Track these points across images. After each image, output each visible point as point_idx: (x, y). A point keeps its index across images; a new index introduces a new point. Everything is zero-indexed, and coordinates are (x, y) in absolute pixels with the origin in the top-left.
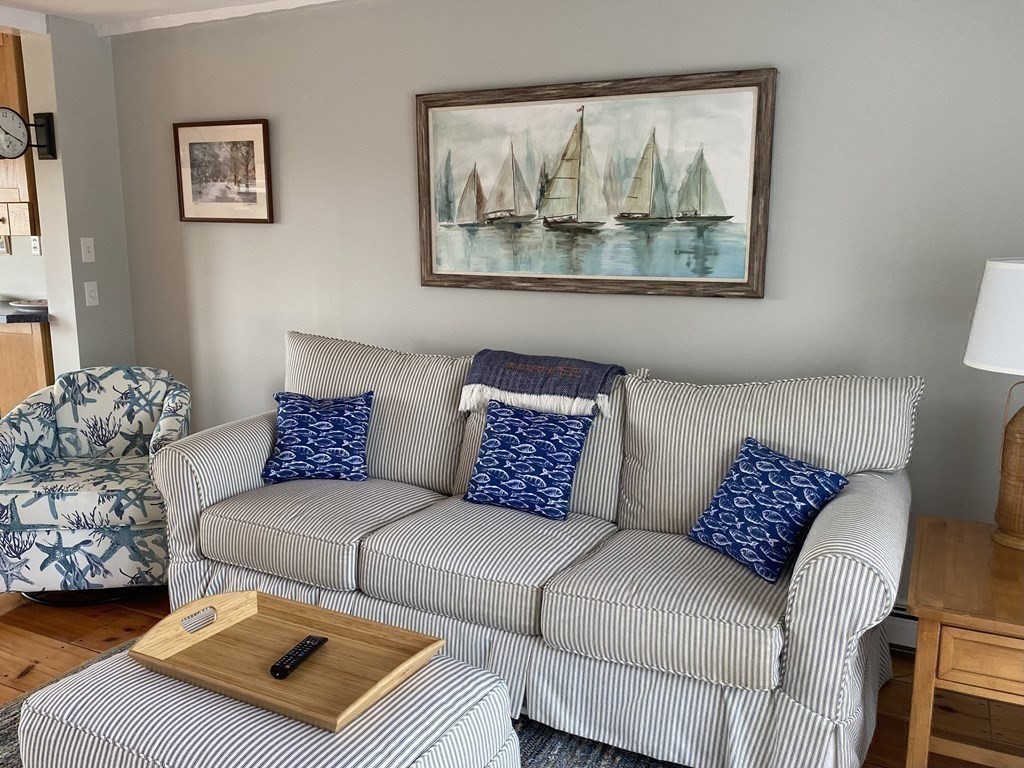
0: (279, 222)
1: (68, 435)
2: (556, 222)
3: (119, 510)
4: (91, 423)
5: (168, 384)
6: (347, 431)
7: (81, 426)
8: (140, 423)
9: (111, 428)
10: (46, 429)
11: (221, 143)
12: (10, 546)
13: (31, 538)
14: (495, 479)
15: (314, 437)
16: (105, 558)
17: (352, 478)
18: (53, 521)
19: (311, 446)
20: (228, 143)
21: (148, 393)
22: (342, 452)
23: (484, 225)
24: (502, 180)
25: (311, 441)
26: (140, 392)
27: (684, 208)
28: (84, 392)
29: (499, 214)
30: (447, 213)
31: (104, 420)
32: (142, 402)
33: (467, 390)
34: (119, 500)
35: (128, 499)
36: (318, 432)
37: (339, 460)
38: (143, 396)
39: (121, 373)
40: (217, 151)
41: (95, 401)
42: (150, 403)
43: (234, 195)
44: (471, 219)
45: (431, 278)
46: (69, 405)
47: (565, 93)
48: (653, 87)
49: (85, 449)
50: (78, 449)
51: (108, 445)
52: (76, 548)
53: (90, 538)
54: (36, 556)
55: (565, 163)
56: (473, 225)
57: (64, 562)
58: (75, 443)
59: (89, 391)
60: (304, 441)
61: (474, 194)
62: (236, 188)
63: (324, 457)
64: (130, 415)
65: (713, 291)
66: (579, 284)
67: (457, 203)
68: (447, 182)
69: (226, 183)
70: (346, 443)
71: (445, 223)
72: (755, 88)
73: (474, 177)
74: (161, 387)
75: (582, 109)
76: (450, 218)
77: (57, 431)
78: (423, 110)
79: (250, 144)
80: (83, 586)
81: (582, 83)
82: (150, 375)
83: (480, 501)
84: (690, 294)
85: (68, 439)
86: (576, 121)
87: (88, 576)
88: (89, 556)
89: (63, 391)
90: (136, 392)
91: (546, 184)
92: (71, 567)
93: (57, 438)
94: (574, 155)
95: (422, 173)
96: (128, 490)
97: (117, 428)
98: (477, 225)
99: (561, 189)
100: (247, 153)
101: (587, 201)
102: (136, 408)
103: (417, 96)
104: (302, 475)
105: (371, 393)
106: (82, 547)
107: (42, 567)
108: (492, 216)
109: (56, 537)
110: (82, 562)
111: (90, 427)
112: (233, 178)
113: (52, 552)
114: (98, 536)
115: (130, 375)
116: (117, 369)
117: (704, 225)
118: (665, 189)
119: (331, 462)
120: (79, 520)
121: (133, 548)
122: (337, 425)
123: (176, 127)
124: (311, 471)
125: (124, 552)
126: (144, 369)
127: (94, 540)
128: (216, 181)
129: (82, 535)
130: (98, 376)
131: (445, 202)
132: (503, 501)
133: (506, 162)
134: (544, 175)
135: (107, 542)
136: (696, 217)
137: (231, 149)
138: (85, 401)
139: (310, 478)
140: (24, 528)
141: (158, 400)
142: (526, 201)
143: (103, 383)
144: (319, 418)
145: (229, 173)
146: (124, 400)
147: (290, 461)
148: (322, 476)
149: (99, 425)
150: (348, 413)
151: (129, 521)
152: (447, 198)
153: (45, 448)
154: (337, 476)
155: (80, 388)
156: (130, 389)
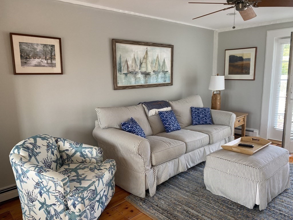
0: (65, 74)
2: (143, 72)
4: (43, 161)
7: (41, 164)
8: (56, 155)
20: (42, 44)
23: (129, 73)
24: (132, 63)
27: (162, 69)
28: (36, 150)
29: (132, 71)
30: (120, 70)
31: (47, 159)
40: (35, 47)
41: (41, 153)
43: (45, 64)
44: (126, 72)
45: (117, 88)
46: (33, 158)
47: (145, 44)
48: (159, 46)
55: (144, 59)
56: (126, 73)
61: (126, 65)
62: (46, 62)
64: (52, 153)
65: (167, 85)
66: (148, 86)
67: (123, 68)
68: (120, 62)
69: (41, 60)
71: (120, 73)
72: (171, 48)
73: (126, 61)
75: (147, 48)
76: (121, 72)
79: (53, 46)
80: (104, 208)
81: (148, 43)
84: (164, 86)
86: (146, 51)
88: (105, 195)
89: (28, 153)
90: (50, 144)
91: (141, 64)
94: (146, 58)
98: (127, 73)
99: (144, 65)
100: (52, 49)
101: (148, 68)
103: (113, 39)
108: (130, 71)
112: (44, 58)
117: (165, 72)
118: (160, 66)
123: (11, 34)
125: (110, 189)
128: (35, 58)
131: (120, 68)
133: (133, 59)
134: (140, 62)
136: (164, 71)
137: (44, 47)
138: (38, 154)
142: (137, 68)
143: (37, 144)
145: (42, 56)
146: (49, 148)
149: (46, 161)
152: (120, 67)
155: (33, 150)
156: (48, 143)
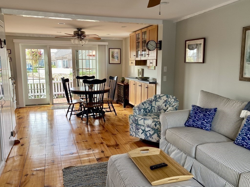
0: (205, 63)
1: (153, 108)
3: (156, 125)
4: (158, 106)
5: (175, 100)
6: (206, 117)
7: (156, 106)
8: (167, 107)
9: (161, 108)
10: (149, 106)
11: (194, 44)
12: (137, 128)
13: (140, 127)
14: (243, 139)
15: (198, 117)
16: (153, 135)
17: (206, 130)
18: (144, 125)
19: (197, 119)
20: (196, 44)
21: (170, 101)
22: (204, 122)
25: (197, 118)
26: (168, 101)
28: (158, 99)
30: (249, 60)
31: (160, 106)
32: (168, 103)
33: (243, 111)
34: (156, 123)
35: (158, 123)
36: (199, 116)
37: (203, 124)
38: (169, 102)
39: (166, 96)
40: (193, 46)
41: (159, 101)
42: (170, 103)
45: (242, 78)
46: (154, 101)
49: (156, 111)
50: (155, 111)
51: (160, 111)
52: (148, 131)
53: (150, 130)
54: (141, 131)
57: (145, 133)
58: (154, 110)
59: (159, 99)
60: (195, 118)
63: (199, 123)
64: (166, 105)
70: (206, 120)
71: (248, 63)
74: (173, 100)
77: (152, 107)
78: (245, 31)
79: (200, 44)
80: (148, 140)
82: (171, 97)
83: (238, 144)
85: (153, 109)
87: (149, 138)
88: (150, 133)
89: (154, 98)
90: (167, 101)
92: (146, 135)
93: (151, 108)
95: (243, 49)
96: (158, 121)
97: (163, 108)
102: (167, 104)
103: (243, 28)
104: (193, 126)
105: (217, 108)
106: (149, 131)
107: (142, 134)
109: (144, 128)
110: (148, 135)
111: (157, 107)
113: (144, 131)
114: (152, 130)
115: (167, 97)
116: (165, 95)
119: (201, 124)
120: (148, 126)
121: (158, 134)
122: (204, 115)
123: (186, 41)
124: (196, 126)
125: (156, 135)
126: (170, 96)
127: (151, 130)
129: (149, 129)
130: (161, 96)
131: (249, 57)
132: (245, 146)
135: (153, 132)
138: (158, 101)
139: (195, 127)
140: (139, 125)
141: (171, 103)
143: (161, 98)
144: (200, 113)
146: (165, 102)
147: (191, 122)
148: (198, 127)
150: (208, 113)
151: (157, 128)
153: (149, 110)
154: (202, 128)
155: (157, 98)
156: (167, 100)
